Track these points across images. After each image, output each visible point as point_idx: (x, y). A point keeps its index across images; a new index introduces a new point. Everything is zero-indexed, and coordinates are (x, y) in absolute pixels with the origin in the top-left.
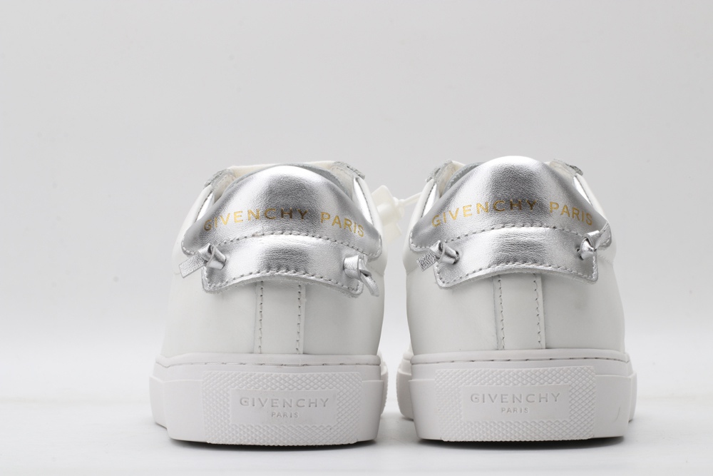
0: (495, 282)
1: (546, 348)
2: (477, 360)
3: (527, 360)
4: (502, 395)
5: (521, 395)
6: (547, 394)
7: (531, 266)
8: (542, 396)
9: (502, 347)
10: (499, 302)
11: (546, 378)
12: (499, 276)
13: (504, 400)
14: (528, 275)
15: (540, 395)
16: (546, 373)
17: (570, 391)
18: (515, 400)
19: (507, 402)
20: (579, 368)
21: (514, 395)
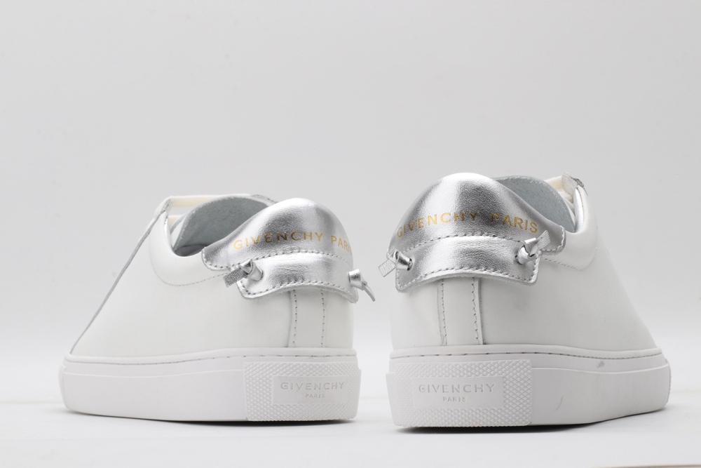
0: (439, 285)
1: (484, 344)
2: (427, 355)
3: (465, 354)
4: (443, 386)
5: (459, 386)
6: (482, 385)
7: (468, 271)
8: (477, 387)
9: (444, 343)
10: (442, 303)
11: (481, 371)
12: (443, 280)
13: (445, 390)
14: (466, 279)
15: (476, 386)
16: (488, 365)
17: (504, 382)
18: (455, 390)
19: (448, 392)
20: (514, 361)
21: (453, 386)
